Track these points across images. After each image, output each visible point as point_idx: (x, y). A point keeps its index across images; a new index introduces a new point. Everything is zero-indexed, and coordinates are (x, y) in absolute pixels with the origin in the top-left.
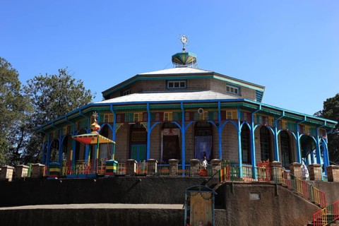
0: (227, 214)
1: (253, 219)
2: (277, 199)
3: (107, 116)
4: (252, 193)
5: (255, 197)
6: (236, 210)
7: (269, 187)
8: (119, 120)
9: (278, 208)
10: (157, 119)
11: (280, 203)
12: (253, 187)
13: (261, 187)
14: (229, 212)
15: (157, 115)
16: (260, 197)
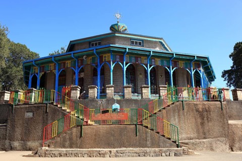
0: (6, 130)
1: (25, 133)
2: (47, 115)
3: (35, 69)
4: (27, 112)
5: (30, 115)
6: (13, 127)
7: (42, 106)
8: (41, 71)
9: (47, 123)
10: (62, 67)
11: (49, 119)
12: (29, 107)
13: (35, 107)
14: (8, 129)
15: (62, 64)
16: (33, 115)
